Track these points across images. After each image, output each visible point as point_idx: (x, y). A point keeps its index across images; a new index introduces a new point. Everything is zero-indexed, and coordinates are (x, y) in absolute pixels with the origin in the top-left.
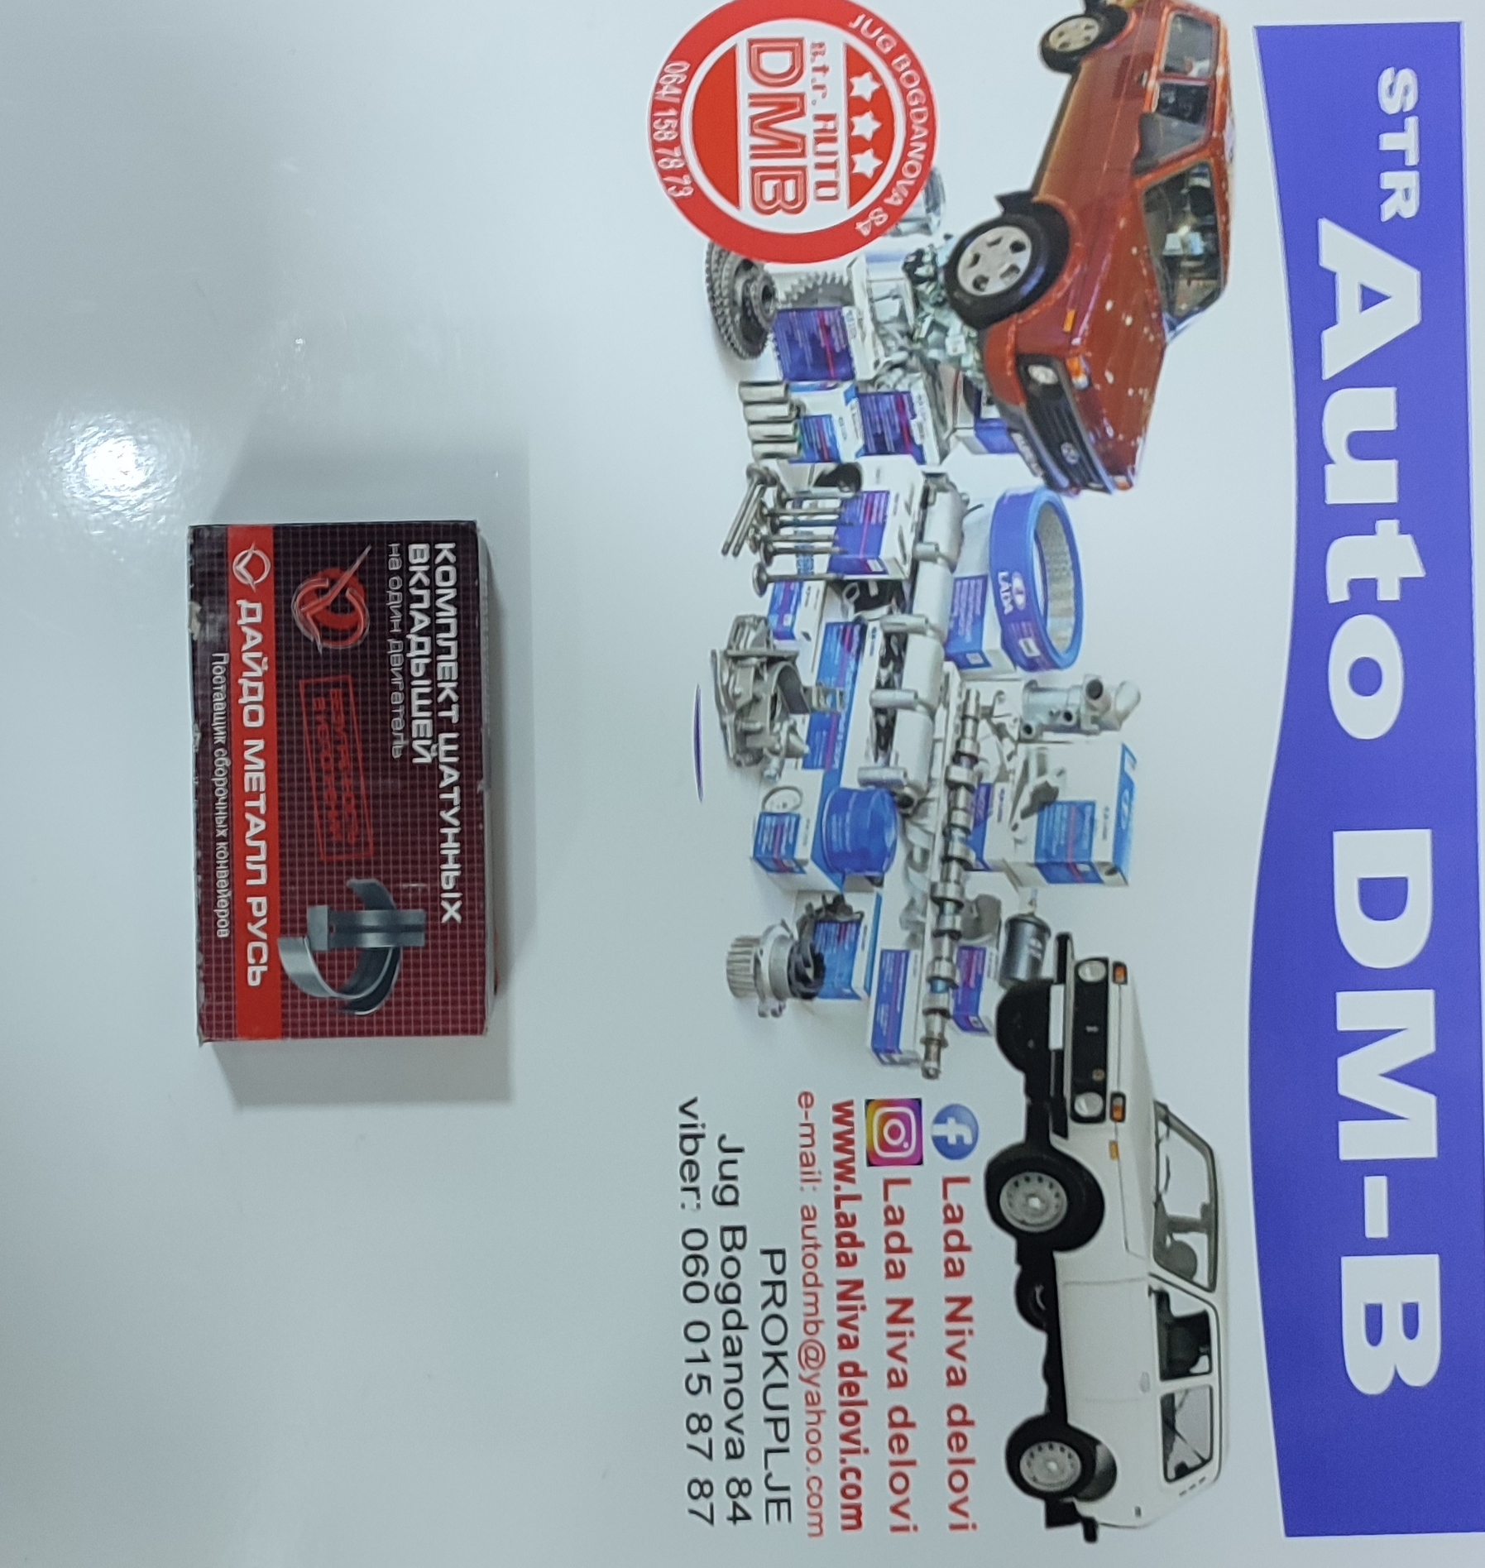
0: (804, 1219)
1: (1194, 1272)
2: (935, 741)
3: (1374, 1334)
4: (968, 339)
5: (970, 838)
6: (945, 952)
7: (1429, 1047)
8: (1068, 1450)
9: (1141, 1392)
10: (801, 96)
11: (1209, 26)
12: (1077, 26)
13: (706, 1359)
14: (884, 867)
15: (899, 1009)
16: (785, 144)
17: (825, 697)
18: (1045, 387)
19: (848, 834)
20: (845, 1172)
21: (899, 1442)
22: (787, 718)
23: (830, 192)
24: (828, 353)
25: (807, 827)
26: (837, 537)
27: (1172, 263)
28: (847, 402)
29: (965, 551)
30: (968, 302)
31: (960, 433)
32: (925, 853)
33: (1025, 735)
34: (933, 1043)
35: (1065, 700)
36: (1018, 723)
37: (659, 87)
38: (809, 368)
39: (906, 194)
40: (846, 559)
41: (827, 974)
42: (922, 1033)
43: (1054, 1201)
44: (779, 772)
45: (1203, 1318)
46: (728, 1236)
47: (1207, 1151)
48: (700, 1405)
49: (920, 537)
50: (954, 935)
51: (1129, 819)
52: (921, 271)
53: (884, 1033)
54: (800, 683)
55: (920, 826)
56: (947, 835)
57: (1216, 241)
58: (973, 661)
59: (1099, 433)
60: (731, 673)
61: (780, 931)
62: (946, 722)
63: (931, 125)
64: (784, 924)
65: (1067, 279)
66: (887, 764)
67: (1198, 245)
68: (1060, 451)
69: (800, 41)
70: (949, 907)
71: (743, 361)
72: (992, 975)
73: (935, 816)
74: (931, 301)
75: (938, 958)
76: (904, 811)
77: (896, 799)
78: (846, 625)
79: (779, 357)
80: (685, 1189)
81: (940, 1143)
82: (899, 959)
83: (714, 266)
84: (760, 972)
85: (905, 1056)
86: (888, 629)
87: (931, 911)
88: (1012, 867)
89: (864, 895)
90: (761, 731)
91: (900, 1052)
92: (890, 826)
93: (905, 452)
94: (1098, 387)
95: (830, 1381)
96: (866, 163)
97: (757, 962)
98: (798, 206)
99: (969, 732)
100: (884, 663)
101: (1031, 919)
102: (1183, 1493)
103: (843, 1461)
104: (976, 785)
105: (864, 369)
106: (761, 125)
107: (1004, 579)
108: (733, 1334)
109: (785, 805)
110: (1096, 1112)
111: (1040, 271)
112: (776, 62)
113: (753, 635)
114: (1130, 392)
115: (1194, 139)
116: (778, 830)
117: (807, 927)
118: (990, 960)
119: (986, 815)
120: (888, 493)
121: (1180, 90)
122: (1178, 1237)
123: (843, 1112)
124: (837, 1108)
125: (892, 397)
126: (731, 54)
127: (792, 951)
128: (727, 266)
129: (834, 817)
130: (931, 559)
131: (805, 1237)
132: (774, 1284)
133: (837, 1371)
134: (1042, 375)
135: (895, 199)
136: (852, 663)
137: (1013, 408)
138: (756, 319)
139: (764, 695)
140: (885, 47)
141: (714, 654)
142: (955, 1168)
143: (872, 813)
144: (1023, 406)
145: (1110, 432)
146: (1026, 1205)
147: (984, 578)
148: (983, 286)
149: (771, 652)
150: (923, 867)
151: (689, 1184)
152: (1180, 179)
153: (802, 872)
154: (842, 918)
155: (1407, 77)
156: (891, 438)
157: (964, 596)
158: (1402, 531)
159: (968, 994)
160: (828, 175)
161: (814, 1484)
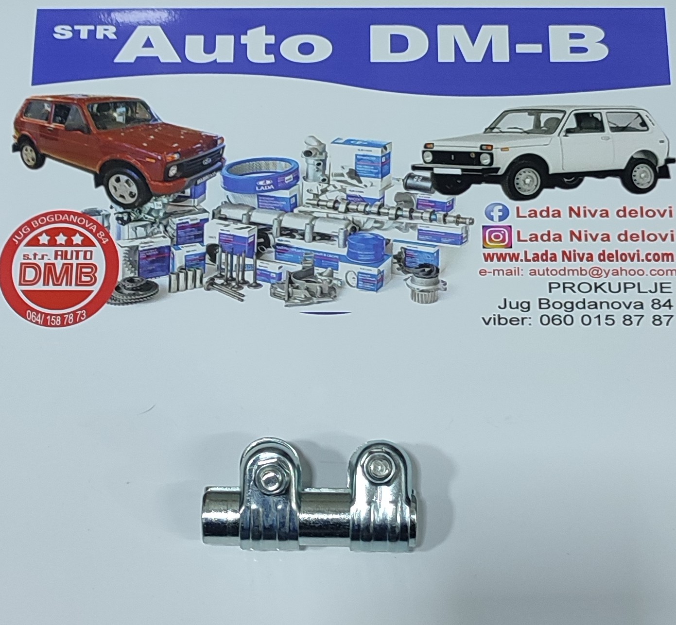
0: (535, 274)
1: (557, 119)
2: (328, 216)
3: (584, 50)
4: (156, 200)
5: (370, 204)
6: (420, 215)
7: (462, 27)
8: (636, 169)
9: (609, 140)
10: (46, 264)
11: (30, 103)
12: (26, 155)
13: (599, 316)
14: (382, 238)
15: (443, 234)
16: (67, 271)
17: (307, 261)
18: (178, 170)
19: (367, 253)
20: (515, 257)
21: (634, 238)
22: (316, 276)
23: (89, 254)
24: (159, 256)
25: (363, 269)
26: (238, 254)
27: (128, 120)
28: (180, 249)
29: (247, 204)
30: (140, 200)
31: (196, 204)
32: (376, 222)
33: (327, 181)
34: (458, 220)
35: (312, 166)
36: (321, 184)
37: (37, 323)
38: (164, 264)
39: (91, 224)
40: (248, 252)
41: (428, 263)
42: (454, 225)
43: (527, 173)
44: (339, 280)
45: (577, 115)
46: (543, 306)
47: (506, 113)
48: (619, 320)
49: (240, 221)
50: (412, 211)
51: (363, 141)
52: (125, 218)
53: (453, 240)
54: (301, 271)
55: (364, 224)
56: (368, 213)
57: (121, 103)
58: (294, 201)
59: (199, 150)
60: (295, 299)
61: (409, 281)
62: (319, 212)
63: (63, 213)
64: (406, 280)
65: (133, 161)
66: (337, 237)
67: (122, 109)
68: (206, 165)
69: (22, 264)
70: (399, 213)
71: (159, 292)
72: (429, 196)
73: (361, 218)
74: (139, 214)
75: (422, 218)
76: (358, 230)
77: (352, 233)
78: (276, 251)
79: (159, 276)
80: (523, 324)
81: (501, 219)
82: (421, 233)
83: (117, 302)
84: (426, 290)
85: (464, 232)
86: (279, 234)
87: (401, 220)
88: (383, 187)
89: (394, 247)
90: (321, 287)
91: (462, 234)
92: (364, 236)
93: (203, 226)
94: (179, 150)
95: (606, 265)
96: (77, 239)
97: (422, 291)
98: (94, 267)
99: (324, 203)
100: (294, 237)
101: (405, 181)
102: (653, 124)
103: (643, 260)
104: (347, 201)
105: (167, 242)
106: (57, 281)
107: (259, 188)
108: (587, 305)
109: (354, 278)
110: (488, 156)
111: (129, 171)
112: (30, 274)
113: (279, 290)
114: (182, 137)
115: (77, 109)
116: (365, 281)
117: (407, 270)
118: (423, 197)
119: (360, 197)
120: (220, 234)
121: (56, 115)
122: (542, 125)
123: (488, 257)
124: (486, 260)
125: (179, 231)
126: (25, 292)
127: (417, 277)
128: (118, 297)
129: (359, 258)
130: (249, 217)
131: (544, 274)
132: (564, 288)
133: (603, 262)
134: (173, 171)
135: (94, 228)
136: (293, 250)
137: (186, 183)
138: (142, 285)
139: (305, 285)
140: (28, 230)
141: (286, 306)
142: (513, 212)
143: (359, 243)
144: (185, 179)
145: (199, 145)
146: (529, 185)
147: (258, 196)
148: (133, 194)
149: (287, 282)
150: (382, 223)
151: (520, 322)
152: (93, 116)
153: (383, 271)
154: (403, 256)
155: (58, 29)
156: (196, 232)
157: (266, 204)
158: (246, 34)
159: (436, 206)
160: (81, 254)
161: (653, 272)
